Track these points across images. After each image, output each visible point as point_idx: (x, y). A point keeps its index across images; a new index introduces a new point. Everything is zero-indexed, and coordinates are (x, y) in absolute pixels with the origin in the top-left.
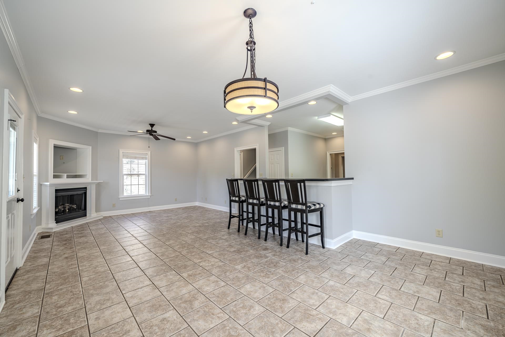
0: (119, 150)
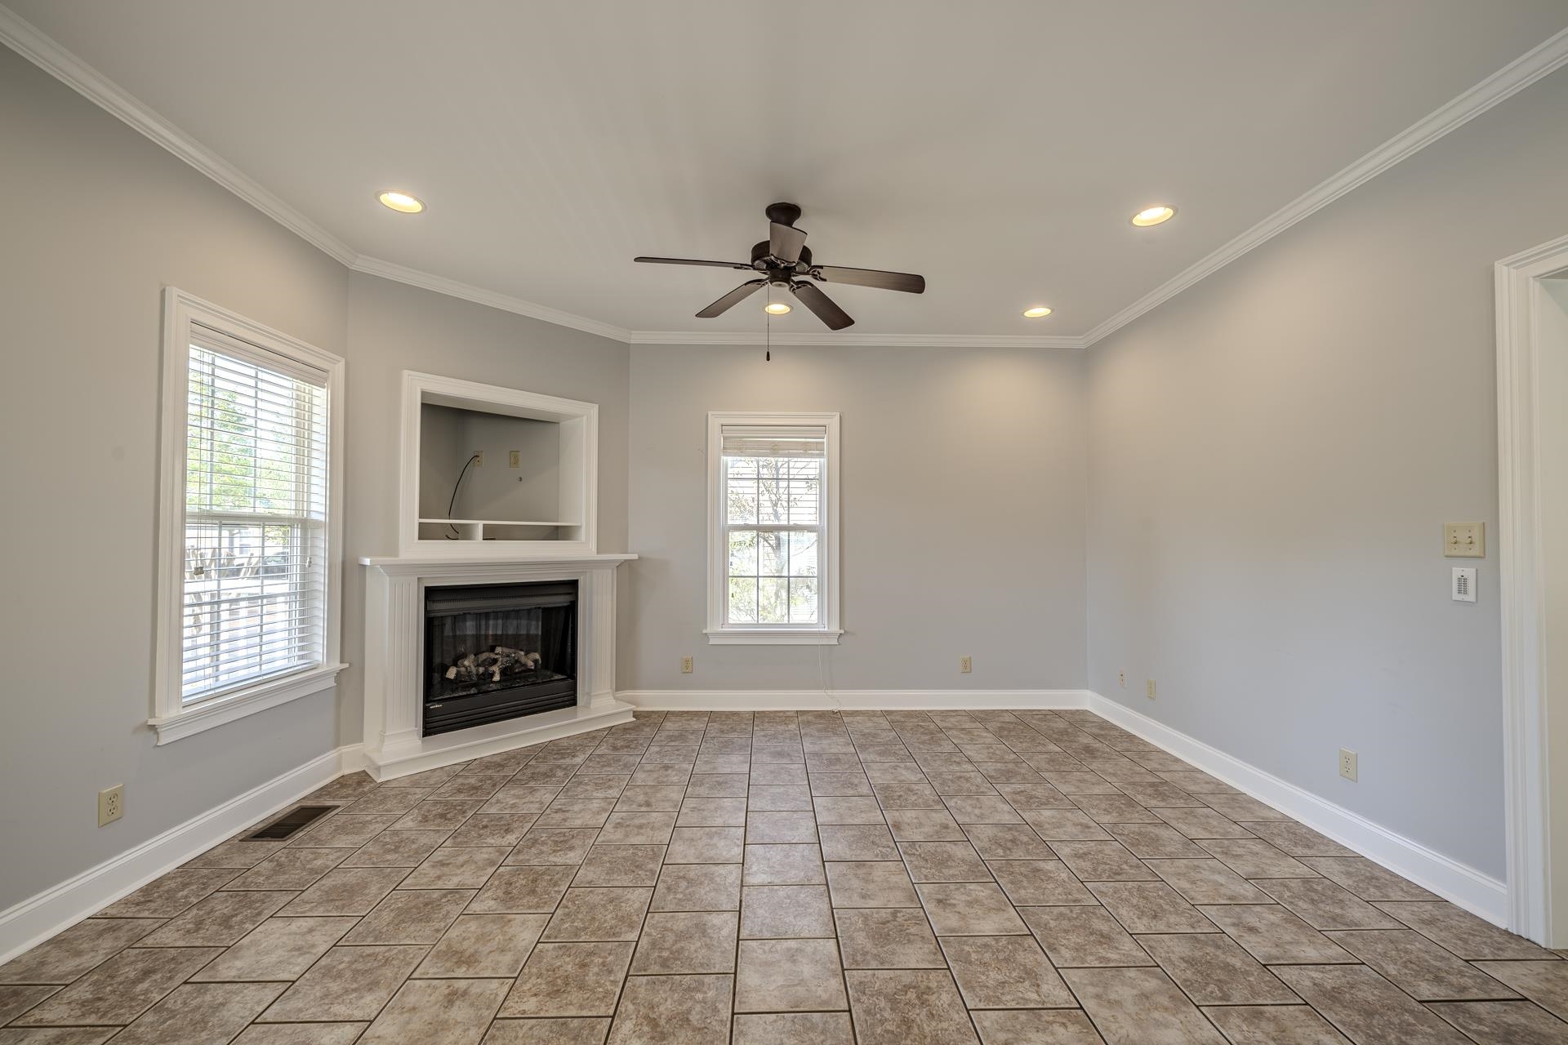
0: (707, 416)
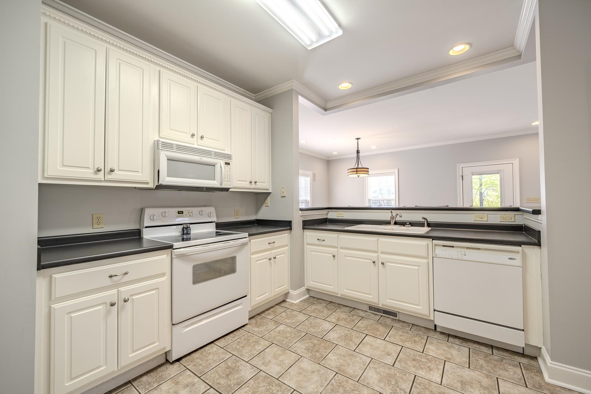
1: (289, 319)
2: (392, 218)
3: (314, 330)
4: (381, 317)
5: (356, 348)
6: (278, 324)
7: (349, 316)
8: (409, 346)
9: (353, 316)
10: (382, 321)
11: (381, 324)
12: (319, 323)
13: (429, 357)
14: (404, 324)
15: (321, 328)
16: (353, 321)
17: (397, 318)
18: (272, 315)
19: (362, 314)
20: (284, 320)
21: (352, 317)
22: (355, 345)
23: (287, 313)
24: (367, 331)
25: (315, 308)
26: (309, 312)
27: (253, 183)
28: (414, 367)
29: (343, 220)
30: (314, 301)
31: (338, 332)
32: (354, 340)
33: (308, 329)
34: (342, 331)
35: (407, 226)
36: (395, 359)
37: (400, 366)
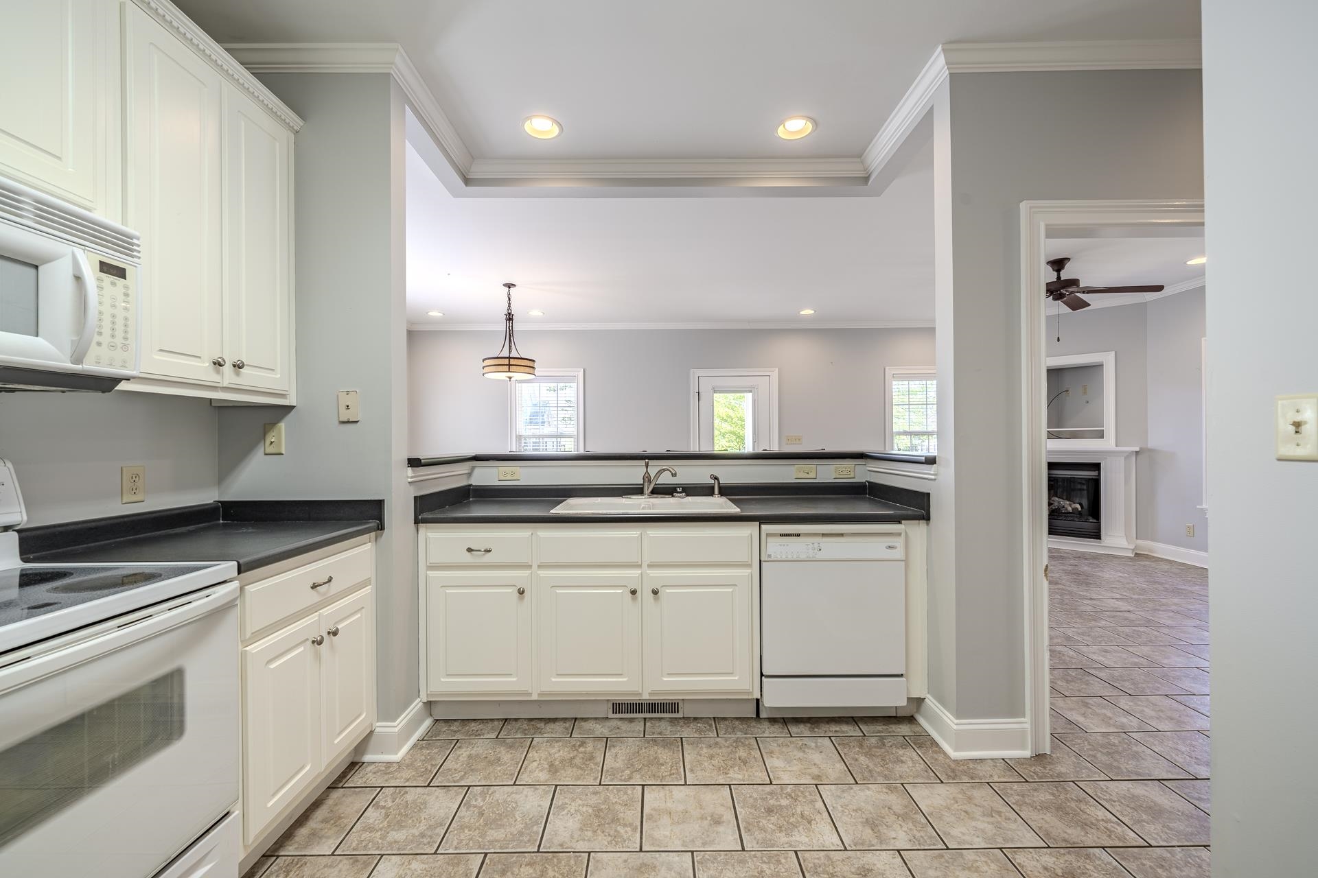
1: (400, 825)
2: (647, 478)
3: (503, 831)
4: (645, 724)
5: (641, 838)
6: (369, 864)
7: (574, 746)
8: (740, 777)
9: (583, 744)
10: (653, 733)
11: (655, 741)
12: (505, 801)
13: (789, 789)
14: (699, 725)
15: (518, 815)
16: (592, 758)
17: (680, 715)
18: (328, 838)
19: (600, 729)
20: (383, 837)
21: (582, 749)
22: (634, 830)
23: (384, 807)
24: (638, 776)
25: (470, 757)
26: (458, 776)
27: (227, 368)
28: (780, 828)
29: (518, 489)
30: (456, 732)
31: (573, 811)
32: (622, 815)
33: (483, 835)
34: (580, 802)
35: (676, 497)
36: (736, 828)
37: (755, 842)
